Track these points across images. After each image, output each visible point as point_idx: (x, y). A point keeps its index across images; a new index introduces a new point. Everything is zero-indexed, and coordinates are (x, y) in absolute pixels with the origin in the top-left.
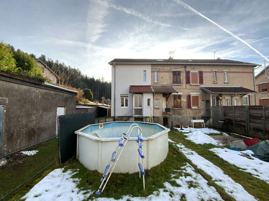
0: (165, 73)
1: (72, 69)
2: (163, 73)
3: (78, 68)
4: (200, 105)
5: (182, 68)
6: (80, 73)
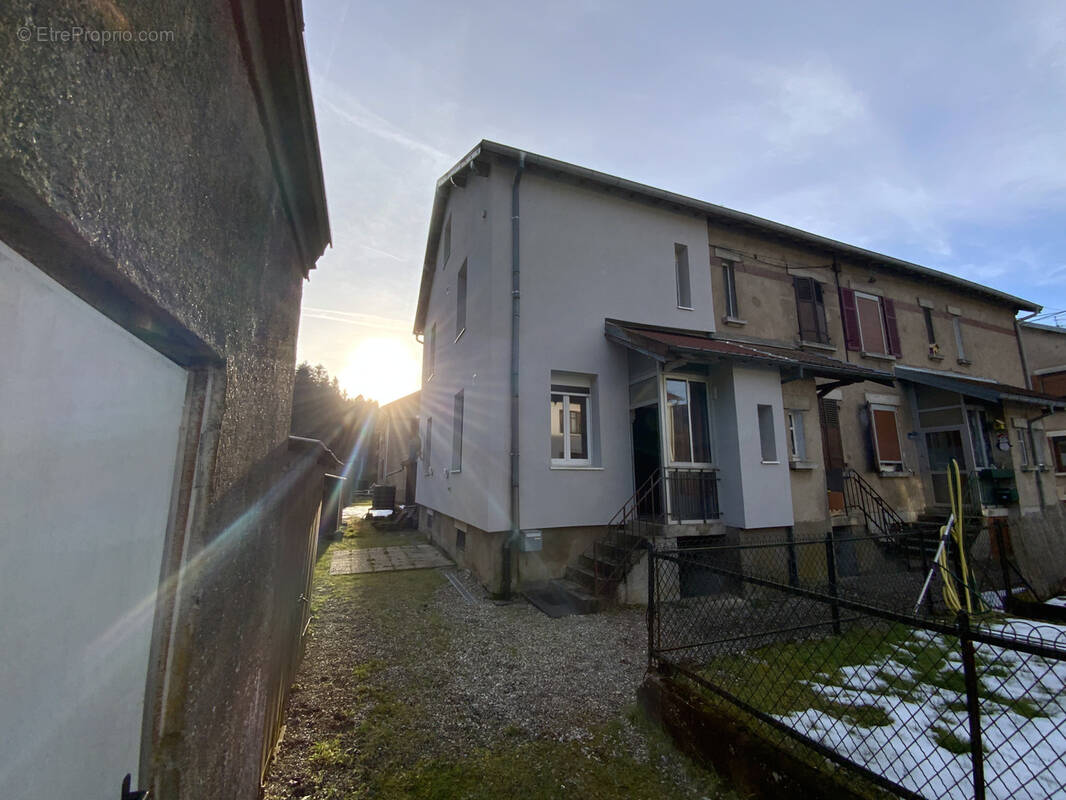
0: (768, 282)
2: (759, 280)
4: (903, 455)
5: (824, 271)
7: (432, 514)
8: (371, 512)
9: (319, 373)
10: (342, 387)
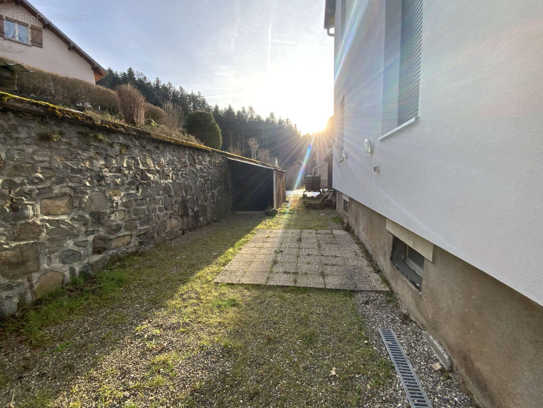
1: (189, 96)
3: (199, 92)
6: (204, 102)
7: (347, 200)
8: (305, 193)
9: (287, 122)
10: (298, 129)
